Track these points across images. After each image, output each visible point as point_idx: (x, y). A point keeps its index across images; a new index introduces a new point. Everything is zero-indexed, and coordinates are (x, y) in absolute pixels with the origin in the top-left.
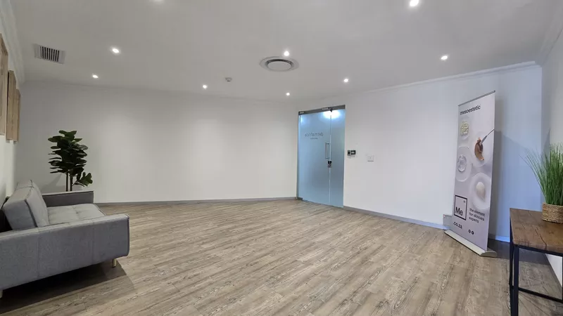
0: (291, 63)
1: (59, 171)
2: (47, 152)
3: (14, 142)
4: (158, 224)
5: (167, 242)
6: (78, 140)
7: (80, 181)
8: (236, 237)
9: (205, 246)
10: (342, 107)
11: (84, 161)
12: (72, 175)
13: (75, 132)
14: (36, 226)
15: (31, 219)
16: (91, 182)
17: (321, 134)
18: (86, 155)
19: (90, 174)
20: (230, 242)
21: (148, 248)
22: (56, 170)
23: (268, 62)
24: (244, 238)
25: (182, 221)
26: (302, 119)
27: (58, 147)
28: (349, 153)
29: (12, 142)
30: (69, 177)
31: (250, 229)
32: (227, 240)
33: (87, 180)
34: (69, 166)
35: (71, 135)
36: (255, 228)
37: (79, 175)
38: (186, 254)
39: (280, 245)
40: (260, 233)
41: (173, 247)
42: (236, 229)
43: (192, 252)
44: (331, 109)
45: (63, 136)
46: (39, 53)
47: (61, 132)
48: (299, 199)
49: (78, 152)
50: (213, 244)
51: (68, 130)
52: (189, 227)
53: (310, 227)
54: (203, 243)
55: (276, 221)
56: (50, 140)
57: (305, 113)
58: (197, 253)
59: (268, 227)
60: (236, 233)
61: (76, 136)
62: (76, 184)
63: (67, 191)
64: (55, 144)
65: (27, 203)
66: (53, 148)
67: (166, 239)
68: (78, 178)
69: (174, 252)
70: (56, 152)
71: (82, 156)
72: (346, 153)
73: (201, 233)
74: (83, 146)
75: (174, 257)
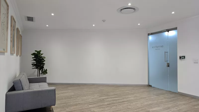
0: (134, 9)
1: (35, 68)
2: (31, 60)
3: (20, 56)
4: (73, 94)
5: (74, 102)
6: (42, 54)
7: (43, 73)
8: (106, 103)
9: (90, 106)
10: (175, 29)
11: (44, 64)
12: (40, 69)
13: (41, 51)
14: (23, 90)
15: (21, 87)
16: (47, 73)
17: (162, 46)
18: (45, 61)
19: (46, 70)
20: (103, 105)
21: (65, 104)
22: (34, 68)
23: (121, 10)
24: (110, 104)
25: (83, 93)
26: (151, 38)
27: (35, 57)
28: (180, 58)
29: (19, 56)
30: (39, 71)
31: (115, 100)
32: (102, 104)
33: (45, 72)
34: (39, 66)
35: (39, 52)
36: (118, 100)
37: (42, 70)
38: (81, 108)
39: (128, 110)
40: (119, 103)
41: (76, 105)
42: (108, 99)
43: (84, 108)
44: (168, 31)
45: (36, 52)
46: (27, 19)
47: (36, 51)
48: (149, 86)
49: (42, 59)
50: (94, 105)
51: (38, 50)
52: (85, 96)
53: (150, 102)
54: (90, 105)
55: (131, 98)
56: (32, 54)
57: (152, 34)
58: (86, 109)
59: (125, 100)
60: (107, 101)
61: (41, 53)
62: (41, 74)
63: (38, 76)
64: (33, 56)
65: (20, 80)
66: (33, 58)
67: (74, 101)
68: (42, 71)
69: (76, 107)
70: (34, 60)
71: (43, 61)
72: (178, 58)
73: (90, 100)
74: (44, 57)
75: (75, 110)
